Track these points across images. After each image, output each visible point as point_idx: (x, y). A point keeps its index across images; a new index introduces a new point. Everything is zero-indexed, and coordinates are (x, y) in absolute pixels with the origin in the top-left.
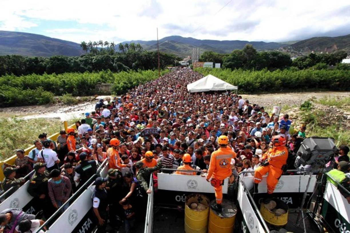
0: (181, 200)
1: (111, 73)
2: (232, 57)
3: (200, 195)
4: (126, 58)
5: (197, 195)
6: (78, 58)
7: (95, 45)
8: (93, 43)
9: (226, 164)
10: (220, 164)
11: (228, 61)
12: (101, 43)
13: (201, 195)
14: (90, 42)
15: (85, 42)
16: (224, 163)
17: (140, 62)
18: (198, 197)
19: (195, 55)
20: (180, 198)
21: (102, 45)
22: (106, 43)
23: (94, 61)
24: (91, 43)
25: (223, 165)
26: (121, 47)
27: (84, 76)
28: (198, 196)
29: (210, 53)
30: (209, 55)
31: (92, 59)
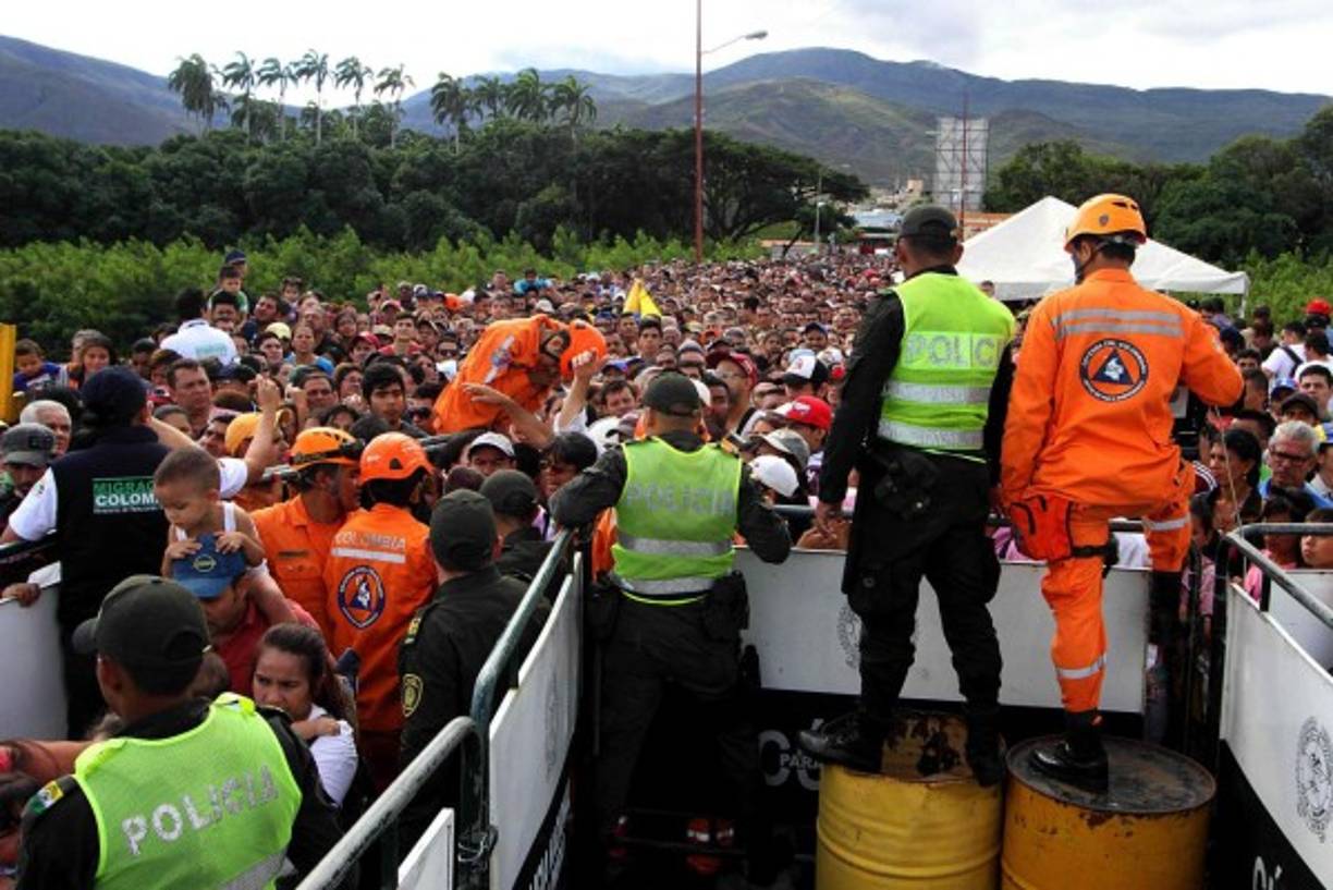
0: (794, 770)
1: (359, 252)
2: (1221, 187)
3: (933, 726)
4: (474, 165)
5: (911, 724)
6: (142, 158)
7: (271, 79)
8: (254, 69)
9: (1125, 379)
10: (1083, 373)
11: (1194, 215)
12: (312, 69)
13: (944, 723)
14: (240, 60)
15: (208, 59)
16: (1113, 363)
17: (573, 196)
18: (919, 740)
19: (958, 167)
20: (784, 758)
21: (320, 82)
22: (351, 72)
23: (253, 175)
24: (246, 67)
25: (1101, 377)
26: (448, 97)
27: (166, 262)
28: (921, 730)
29: (1064, 155)
30: (1058, 170)
31: (238, 166)
